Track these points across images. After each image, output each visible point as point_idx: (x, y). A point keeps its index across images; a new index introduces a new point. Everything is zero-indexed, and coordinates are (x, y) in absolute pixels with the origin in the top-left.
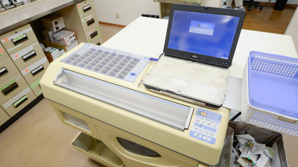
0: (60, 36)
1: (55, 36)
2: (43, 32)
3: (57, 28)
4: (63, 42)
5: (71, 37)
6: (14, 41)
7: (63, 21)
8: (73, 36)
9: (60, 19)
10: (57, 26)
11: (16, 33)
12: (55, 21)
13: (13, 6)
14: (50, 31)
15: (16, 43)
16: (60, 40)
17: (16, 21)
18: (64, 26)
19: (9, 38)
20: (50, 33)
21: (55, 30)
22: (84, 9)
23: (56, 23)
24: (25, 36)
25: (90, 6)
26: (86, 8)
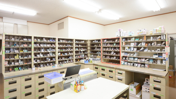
3: (147, 82)
5: (146, 89)
6: (118, 72)
11: (120, 71)
12: (147, 79)
13: (133, 66)
22: (154, 80)
25: (160, 81)
26: (156, 80)
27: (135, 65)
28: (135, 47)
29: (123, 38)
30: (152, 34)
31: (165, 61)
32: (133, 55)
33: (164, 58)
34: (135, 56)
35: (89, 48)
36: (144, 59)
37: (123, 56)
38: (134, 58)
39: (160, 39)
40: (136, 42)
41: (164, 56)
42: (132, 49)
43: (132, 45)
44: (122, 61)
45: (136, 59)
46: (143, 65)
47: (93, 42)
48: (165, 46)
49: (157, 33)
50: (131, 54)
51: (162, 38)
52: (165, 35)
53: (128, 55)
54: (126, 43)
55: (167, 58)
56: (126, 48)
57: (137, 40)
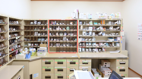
0: (104, 69)
1: (103, 68)
2: (99, 65)
3: (105, 66)
4: (104, 72)
5: (109, 72)
6: (83, 62)
7: (110, 64)
8: (111, 72)
9: (108, 62)
10: (106, 65)
11: (85, 60)
12: (106, 62)
13: (92, 52)
14: (102, 66)
15: (83, 63)
16: (103, 71)
17: (87, 56)
18: (109, 66)
19: (82, 61)
20: (101, 66)
21: (104, 66)
22: (120, 63)
23: (106, 64)
24: (87, 62)
25: (125, 63)
26: (122, 63)
27: (94, 50)
28: (94, 32)
29: (80, 21)
30: (110, 19)
31: (119, 44)
32: (91, 40)
33: (119, 41)
34: (93, 40)
35: (22, 33)
36: (102, 43)
37: (81, 41)
38: (92, 43)
39: (116, 24)
40: (95, 26)
41: (119, 39)
42: (90, 33)
43: (91, 29)
44: (80, 48)
45: (95, 44)
46: (100, 50)
47: (32, 23)
48: (120, 30)
49: (116, 18)
50: (89, 39)
51: (118, 24)
52: (121, 21)
53: (86, 40)
54: (84, 27)
55: (121, 41)
56: (83, 33)
57: (96, 24)
